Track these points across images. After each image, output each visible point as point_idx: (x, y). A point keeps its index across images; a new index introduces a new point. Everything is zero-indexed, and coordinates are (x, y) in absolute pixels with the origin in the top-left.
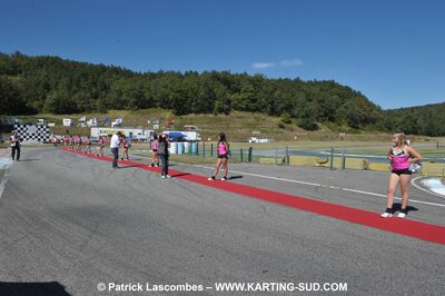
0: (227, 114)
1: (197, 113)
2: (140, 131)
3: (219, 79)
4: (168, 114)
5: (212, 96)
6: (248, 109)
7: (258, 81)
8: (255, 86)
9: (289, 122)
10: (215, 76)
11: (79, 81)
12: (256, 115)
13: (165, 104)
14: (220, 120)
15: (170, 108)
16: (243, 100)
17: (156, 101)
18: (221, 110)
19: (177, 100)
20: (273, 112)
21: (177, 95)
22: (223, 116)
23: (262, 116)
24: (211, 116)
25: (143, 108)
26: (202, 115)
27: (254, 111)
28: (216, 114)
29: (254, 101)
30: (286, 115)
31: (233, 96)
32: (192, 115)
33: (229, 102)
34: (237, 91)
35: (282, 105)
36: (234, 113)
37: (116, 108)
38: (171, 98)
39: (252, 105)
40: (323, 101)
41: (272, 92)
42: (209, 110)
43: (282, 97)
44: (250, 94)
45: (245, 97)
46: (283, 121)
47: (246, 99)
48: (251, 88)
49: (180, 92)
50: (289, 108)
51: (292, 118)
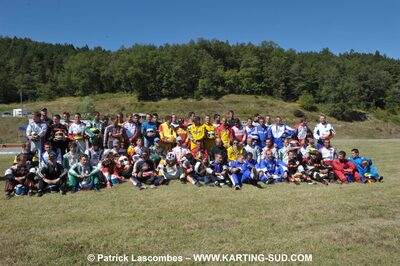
3: (209, 50)
7: (264, 54)
8: (261, 58)
9: (313, 109)
10: (205, 46)
11: (30, 62)
12: (261, 98)
20: (290, 96)
21: (139, 70)
23: (269, 100)
29: (260, 79)
30: (305, 98)
31: (228, 72)
34: (235, 66)
35: (302, 85)
39: (256, 85)
40: (366, 78)
41: (288, 67)
43: (303, 73)
44: (254, 69)
45: (246, 74)
46: (302, 107)
47: (248, 76)
48: (256, 60)
49: (143, 66)
50: (313, 88)
51: (317, 102)
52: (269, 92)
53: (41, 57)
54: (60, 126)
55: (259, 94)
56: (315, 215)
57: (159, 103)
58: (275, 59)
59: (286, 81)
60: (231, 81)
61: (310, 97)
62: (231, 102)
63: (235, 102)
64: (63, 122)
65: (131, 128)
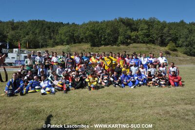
3: (124, 23)
7: (150, 24)
8: (149, 26)
9: (175, 50)
10: (121, 21)
12: (149, 45)
20: (163, 44)
21: (91, 33)
23: (153, 46)
29: (148, 36)
30: (171, 45)
31: (133, 33)
34: (136, 30)
35: (169, 38)
39: (146, 39)
41: (162, 29)
43: (170, 33)
44: (145, 31)
45: (141, 33)
46: (169, 49)
47: (142, 35)
48: (146, 27)
49: (93, 31)
50: (175, 40)
51: (177, 47)
52: (153, 42)
53: (49, 28)
54: (49, 58)
55: (148, 43)
56: (156, 102)
57: (100, 48)
58: (156, 26)
59: (161, 37)
60: (134, 37)
61: (174, 44)
62: (134, 47)
63: (136, 47)
64: (51, 57)
65: (78, 60)
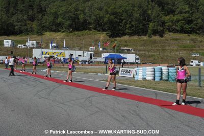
0: (162, 36)
1: (131, 35)
2: (81, 53)
4: (102, 36)
5: (146, 18)
6: (182, 31)
13: (99, 26)
14: (155, 42)
15: (104, 30)
16: (178, 21)
17: (90, 24)
18: (155, 32)
19: (111, 22)
22: (157, 38)
24: (145, 38)
25: (78, 30)
26: (136, 37)
27: (189, 32)
28: (150, 36)
32: (126, 38)
33: (163, 23)
36: (169, 35)
37: (51, 30)
38: (106, 20)
42: (144, 32)
